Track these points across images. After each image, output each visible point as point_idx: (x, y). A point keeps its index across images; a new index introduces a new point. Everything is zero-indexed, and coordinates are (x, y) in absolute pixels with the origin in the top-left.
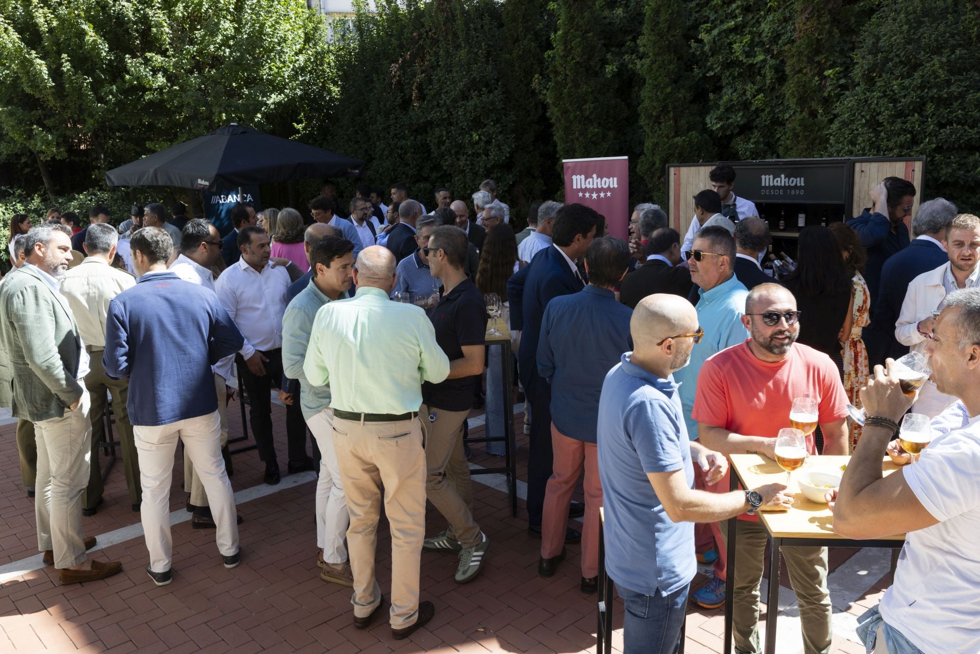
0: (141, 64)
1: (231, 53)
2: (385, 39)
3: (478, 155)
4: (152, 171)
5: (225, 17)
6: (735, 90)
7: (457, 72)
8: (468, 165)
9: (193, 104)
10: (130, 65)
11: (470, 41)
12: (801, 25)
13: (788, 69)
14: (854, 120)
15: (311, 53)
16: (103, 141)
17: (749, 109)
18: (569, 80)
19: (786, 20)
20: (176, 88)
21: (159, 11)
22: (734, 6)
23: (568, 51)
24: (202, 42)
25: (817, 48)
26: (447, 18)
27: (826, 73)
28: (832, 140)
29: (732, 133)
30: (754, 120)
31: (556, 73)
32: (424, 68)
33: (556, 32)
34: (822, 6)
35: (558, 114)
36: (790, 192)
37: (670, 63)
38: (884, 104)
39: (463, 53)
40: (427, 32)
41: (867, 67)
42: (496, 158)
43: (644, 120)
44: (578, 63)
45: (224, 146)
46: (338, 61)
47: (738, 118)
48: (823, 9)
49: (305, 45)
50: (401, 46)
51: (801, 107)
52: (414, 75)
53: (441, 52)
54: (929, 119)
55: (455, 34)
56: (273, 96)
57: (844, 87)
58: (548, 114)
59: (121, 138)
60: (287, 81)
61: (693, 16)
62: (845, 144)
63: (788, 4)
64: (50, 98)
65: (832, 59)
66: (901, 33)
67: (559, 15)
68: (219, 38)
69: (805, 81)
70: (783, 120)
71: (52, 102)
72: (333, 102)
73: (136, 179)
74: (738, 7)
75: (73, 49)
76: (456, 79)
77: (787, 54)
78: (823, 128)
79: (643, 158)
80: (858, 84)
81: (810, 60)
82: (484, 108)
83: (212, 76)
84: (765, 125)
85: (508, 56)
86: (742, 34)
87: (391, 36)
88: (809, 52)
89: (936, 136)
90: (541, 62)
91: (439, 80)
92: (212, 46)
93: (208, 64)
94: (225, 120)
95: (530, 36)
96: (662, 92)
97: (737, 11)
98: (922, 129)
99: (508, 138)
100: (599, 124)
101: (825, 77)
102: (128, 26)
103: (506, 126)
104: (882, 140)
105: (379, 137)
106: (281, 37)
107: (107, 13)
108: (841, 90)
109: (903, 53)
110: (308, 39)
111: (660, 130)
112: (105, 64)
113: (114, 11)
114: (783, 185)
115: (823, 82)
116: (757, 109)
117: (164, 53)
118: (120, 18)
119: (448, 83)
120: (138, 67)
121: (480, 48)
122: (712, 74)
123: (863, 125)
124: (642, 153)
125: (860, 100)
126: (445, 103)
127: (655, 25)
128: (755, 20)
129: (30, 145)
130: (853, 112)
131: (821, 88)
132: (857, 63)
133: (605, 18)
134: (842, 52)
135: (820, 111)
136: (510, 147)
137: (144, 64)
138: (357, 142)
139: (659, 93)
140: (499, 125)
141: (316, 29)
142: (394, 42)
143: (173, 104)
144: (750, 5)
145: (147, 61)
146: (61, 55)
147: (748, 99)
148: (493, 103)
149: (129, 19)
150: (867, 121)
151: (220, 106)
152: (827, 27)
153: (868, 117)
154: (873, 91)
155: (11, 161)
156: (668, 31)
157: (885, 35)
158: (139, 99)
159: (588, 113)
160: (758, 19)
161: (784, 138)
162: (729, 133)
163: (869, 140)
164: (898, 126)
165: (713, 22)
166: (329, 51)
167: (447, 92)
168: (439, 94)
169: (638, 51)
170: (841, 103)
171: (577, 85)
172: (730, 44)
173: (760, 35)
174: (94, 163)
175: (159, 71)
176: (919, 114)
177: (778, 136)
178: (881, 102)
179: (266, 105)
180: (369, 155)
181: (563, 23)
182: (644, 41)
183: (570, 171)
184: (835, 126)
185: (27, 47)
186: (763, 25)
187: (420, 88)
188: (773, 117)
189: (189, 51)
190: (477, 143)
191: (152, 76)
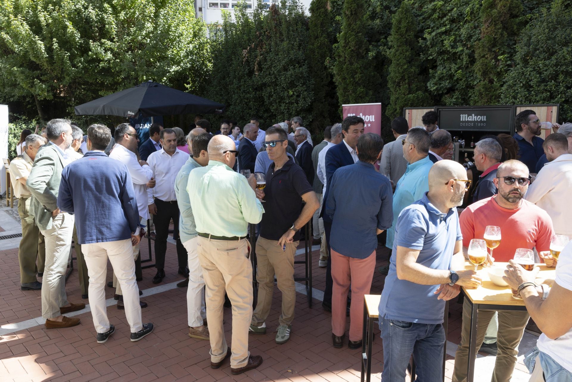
0: (99, 46)
1: (150, 41)
2: (240, 35)
3: (292, 103)
4: (102, 106)
5: (148, 21)
6: (445, 68)
7: (281, 55)
8: (286, 109)
9: (127, 70)
10: (92, 46)
11: (290, 37)
12: (485, 30)
13: (476, 56)
14: (516, 84)
15: (196, 43)
16: (74, 90)
17: (453, 79)
18: (347, 60)
19: (475, 28)
20: (118, 60)
21: (110, 16)
22: (445, 19)
23: (347, 44)
24: (134, 34)
25: (494, 43)
26: (276, 24)
27: (499, 58)
28: (502, 96)
29: (443, 93)
30: (456, 85)
31: (340, 56)
32: (262, 52)
33: (340, 33)
34: (497, 19)
35: (340, 80)
36: (478, 124)
37: (407, 51)
38: (533, 75)
39: (285, 44)
40: (264, 32)
41: (524, 53)
42: (303, 105)
43: (391, 84)
44: (352, 50)
45: (144, 93)
46: (212, 48)
47: (446, 84)
48: (497, 20)
49: (193, 38)
50: (249, 40)
51: (484, 78)
52: (256, 57)
53: (273, 43)
54: (561, 84)
55: (281, 34)
56: (174, 67)
57: (510, 66)
58: (334, 80)
59: (84, 89)
60: (182, 58)
61: (421, 25)
62: (510, 98)
63: (477, 18)
64: (45, 64)
65: (503, 50)
66: (544, 34)
67: (342, 24)
68: (144, 33)
69: (486, 62)
70: (473, 85)
71: (46, 66)
72: (208, 72)
73: (93, 111)
74: (447, 20)
75: (60, 36)
76: (281, 59)
77: (476, 46)
78: (497, 90)
79: (389, 106)
80: (519, 64)
81: (490, 50)
82: (296, 76)
83: (139, 54)
84: (462, 88)
85: (311, 46)
86: (449, 35)
87: (244, 34)
88: (489, 45)
89: (565, 94)
90: (331, 50)
91: (271, 60)
92: (140, 37)
93: (137, 47)
94: (145, 80)
95: (324, 35)
96: (401, 68)
97: (447, 22)
98: (557, 90)
99: (310, 94)
100: (364, 86)
101: (498, 60)
102: (92, 24)
103: (309, 87)
104: (533, 96)
105: (234, 92)
106: (180, 33)
107: (80, 16)
108: (508, 68)
109: (545, 45)
110: (195, 35)
111: (400, 90)
112: (78, 45)
113: (85, 15)
114: (473, 120)
115: (497, 63)
116: (458, 79)
117: (112, 40)
118: (88, 20)
119: (276, 61)
120: (97, 47)
121: (295, 41)
122: (431, 57)
123: (521, 87)
124: (389, 103)
125: (519, 73)
126: (274, 73)
127: (398, 30)
128: (457, 27)
129: (32, 91)
130: (515, 80)
131: (496, 66)
132: (518, 51)
133: (369, 25)
134: (509, 46)
135: (495, 80)
136: (311, 99)
137: (100, 46)
138: (221, 95)
139: (399, 69)
140: (305, 86)
141: (200, 30)
142: (245, 37)
143: (116, 70)
144: (455, 19)
145: (102, 44)
146: (53, 39)
147: (452, 73)
148: (302, 73)
149: (93, 20)
150: (523, 85)
151: (143, 71)
152: (500, 31)
153: (524, 83)
154: (527, 68)
155: (20, 101)
156: (406, 33)
157: (534, 35)
158: (96, 67)
159: (357, 80)
160: (459, 26)
161: (474, 96)
162: (441, 92)
163: (524, 96)
164: (542, 87)
165: (432, 28)
166: (207, 42)
167: (275, 66)
168: (270, 67)
169: (388, 45)
170: (508, 74)
171: (351, 64)
172: (442, 41)
173: (460, 36)
174: (68, 103)
175: (109, 50)
176: (555, 81)
177: (470, 95)
178: (532, 73)
179: (169, 72)
180: (228, 103)
181: (344, 28)
182: (392, 39)
183: (346, 111)
184: (504, 88)
185: (34, 34)
186: (462, 30)
187: (259, 64)
188: (467, 84)
189: (127, 39)
190: (292, 96)
191: (105, 53)
